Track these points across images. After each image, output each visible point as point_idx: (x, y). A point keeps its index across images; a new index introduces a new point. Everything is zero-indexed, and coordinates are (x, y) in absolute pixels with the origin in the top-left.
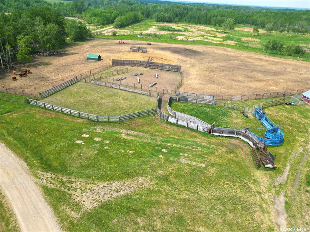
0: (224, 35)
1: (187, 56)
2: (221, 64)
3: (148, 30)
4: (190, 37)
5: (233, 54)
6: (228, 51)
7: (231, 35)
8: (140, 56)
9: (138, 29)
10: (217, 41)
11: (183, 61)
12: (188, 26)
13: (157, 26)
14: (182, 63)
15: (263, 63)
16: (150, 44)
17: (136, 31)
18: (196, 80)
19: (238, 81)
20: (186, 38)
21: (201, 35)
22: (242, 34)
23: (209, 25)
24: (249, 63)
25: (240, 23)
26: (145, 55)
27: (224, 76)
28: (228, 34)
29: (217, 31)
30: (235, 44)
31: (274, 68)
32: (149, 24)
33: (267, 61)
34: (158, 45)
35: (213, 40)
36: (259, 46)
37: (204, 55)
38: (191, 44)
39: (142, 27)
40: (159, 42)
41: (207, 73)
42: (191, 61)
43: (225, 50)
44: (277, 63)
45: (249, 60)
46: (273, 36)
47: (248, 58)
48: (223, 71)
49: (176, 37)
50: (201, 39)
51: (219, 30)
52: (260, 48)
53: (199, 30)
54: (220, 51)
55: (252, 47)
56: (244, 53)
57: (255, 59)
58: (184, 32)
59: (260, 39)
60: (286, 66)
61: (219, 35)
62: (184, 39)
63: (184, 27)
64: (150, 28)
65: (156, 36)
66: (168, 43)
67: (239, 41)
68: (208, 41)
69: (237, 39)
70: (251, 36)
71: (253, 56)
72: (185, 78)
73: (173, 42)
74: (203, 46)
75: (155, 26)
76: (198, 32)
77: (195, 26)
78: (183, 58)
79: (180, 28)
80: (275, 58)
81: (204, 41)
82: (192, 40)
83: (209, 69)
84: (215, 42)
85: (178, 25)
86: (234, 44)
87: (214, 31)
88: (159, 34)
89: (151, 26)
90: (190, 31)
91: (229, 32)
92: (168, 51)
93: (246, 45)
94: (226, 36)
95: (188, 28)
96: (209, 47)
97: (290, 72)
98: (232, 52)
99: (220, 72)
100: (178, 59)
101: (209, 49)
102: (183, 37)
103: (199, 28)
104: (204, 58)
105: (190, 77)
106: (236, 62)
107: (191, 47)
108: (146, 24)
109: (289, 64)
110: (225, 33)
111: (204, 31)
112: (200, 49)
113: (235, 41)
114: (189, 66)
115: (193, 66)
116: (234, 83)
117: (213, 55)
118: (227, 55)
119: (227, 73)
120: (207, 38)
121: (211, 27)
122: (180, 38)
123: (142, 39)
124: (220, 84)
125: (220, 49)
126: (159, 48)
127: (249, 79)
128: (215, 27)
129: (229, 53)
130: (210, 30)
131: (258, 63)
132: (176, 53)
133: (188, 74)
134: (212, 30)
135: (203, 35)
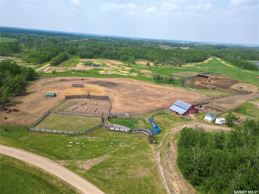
0: (130, 68)
1: (110, 88)
2: (131, 92)
3: (76, 66)
4: (108, 71)
5: (136, 84)
6: (133, 82)
7: (134, 68)
8: (80, 90)
9: (69, 65)
10: (126, 74)
11: (108, 92)
12: (105, 61)
13: (83, 62)
14: (108, 93)
15: (153, 90)
16: (83, 80)
17: (68, 68)
18: (119, 104)
19: (140, 103)
20: (106, 72)
21: (115, 69)
22: (141, 67)
23: (119, 60)
24: (145, 90)
25: (139, 58)
26: (83, 89)
27: (133, 100)
28: (132, 67)
29: (125, 65)
30: (138, 75)
31: (158, 92)
32: (76, 61)
33: (155, 88)
34: (88, 80)
35: (123, 73)
36: (151, 77)
37: (120, 86)
38: (110, 78)
39: (71, 64)
40: (88, 77)
41: (124, 99)
42: (113, 91)
43: (132, 81)
44: (159, 89)
45: (145, 88)
46: (159, 68)
47: (145, 86)
48: (132, 97)
49: (99, 72)
50: (115, 72)
51: (126, 65)
52: (151, 78)
53: (113, 65)
54: (128, 82)
55: (147, 77)
56: (142, 83)
57: (149, 87)
58: (103, 66)
59: (151, 70)
60: (164, 91)
61: (127, 68)
62: (105, 73)
63: (102, 62)
64: (78, 65)
65: (84, 72)
66: (95, 77)
67: (139, 72)
68: (120, 74)
69: (138, 72)
70: (146, 69)
71: (147, 85)
72: (112, 104)
73: (98, 76)
74: (118, 78)
75: (81, 62)
76: (113, 66)
77: (109, 61)
78: (108, 89)
79: (100, 63)
80: (159, 85)
81: (118, 74)
82: (110, 73)
83: (125, 96)
84: (125, 75)
85: (97, 60)
86: (136, 76)
87: (123, 65)
88: (86, 69)
89: (78, 62)
90: (107, 66)
91: (132, 66)
92: (97, 85)
93: (143, 76)
94: (131, 69)
95: (105, 63)
96: (122, 80)
97: (166, 94)
98: (136, 82)
99: (130, 98)
100: (105, 90)
101: (122, 81)
102: (103, 71)
103: (112, 62)
104: (120, 88)
105: (115, 103)
106: (138, 90)
107: (110, 80)
108: (73, 61)
109: (166, 89)
110: (130, 66)
111: (116, 65)
112: (117, 81)
113: (137, 73)
114: (112, 95)
115: (115, 94)
116: (139, 104)
117: (125, 85)
118: (133, 85)
119: (134, 98)
120: (119, 72)
121: (120, 62)
122: (102, 72)
123: (75, 75)
124: (132, 105)
125: (129, 80)
126: (90, 82)
127: (146, 101)
128: (123, 62)
129: (134, 83)
130: (120, 64)
131: (150, 90)
132: (103, 86)
133: (114, 101)
134: (121, 65)
135: (116, 69)
